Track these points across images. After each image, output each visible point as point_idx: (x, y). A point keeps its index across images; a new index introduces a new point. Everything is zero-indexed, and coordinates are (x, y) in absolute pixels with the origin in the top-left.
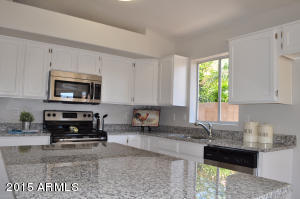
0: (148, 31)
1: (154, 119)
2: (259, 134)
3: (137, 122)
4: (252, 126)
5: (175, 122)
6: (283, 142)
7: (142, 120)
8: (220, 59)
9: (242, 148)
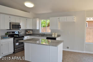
0: (30, 12)
1: (31, 32)
2: (55, 35)
3: (27, 33)
4: (54, 33)
5: (36, 33)
6: (59, 36)
7: (28, 33)
8: (46, 20)
9: (52, 37)
